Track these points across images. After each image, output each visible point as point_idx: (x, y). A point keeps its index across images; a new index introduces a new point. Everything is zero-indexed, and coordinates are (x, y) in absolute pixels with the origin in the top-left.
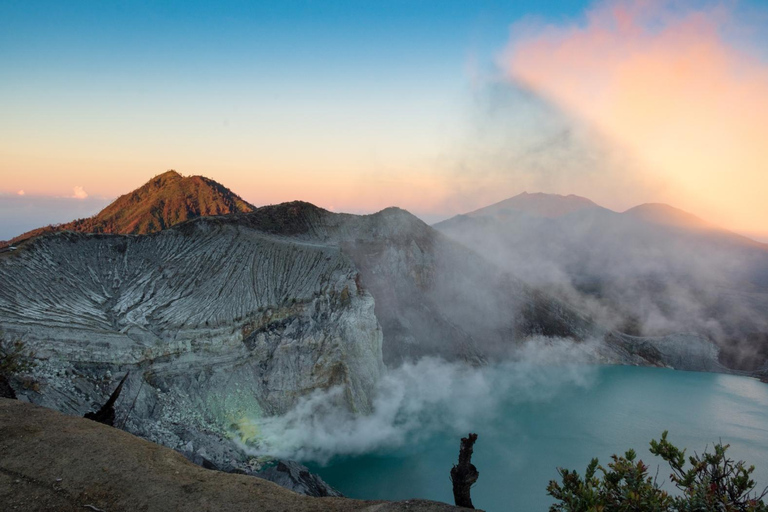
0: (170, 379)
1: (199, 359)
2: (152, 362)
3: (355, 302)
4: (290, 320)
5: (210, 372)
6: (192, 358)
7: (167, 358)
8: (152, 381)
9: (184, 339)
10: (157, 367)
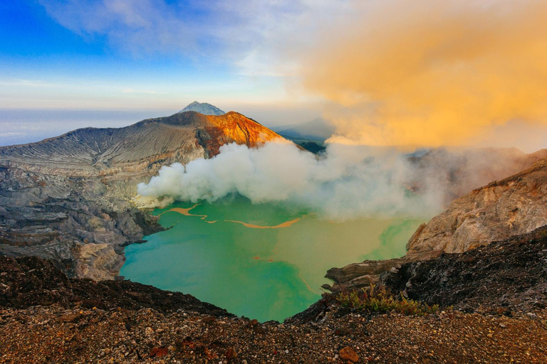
0: (112, 182)
1: (125, 174)
2: (105, 176)
3: (195, 151)
4: (167, 158)
5: (130, 179)
6: (122, 174)
7: (112, 174)
8: (105, 183)
9: (118, 167)
10: (107, 177)
